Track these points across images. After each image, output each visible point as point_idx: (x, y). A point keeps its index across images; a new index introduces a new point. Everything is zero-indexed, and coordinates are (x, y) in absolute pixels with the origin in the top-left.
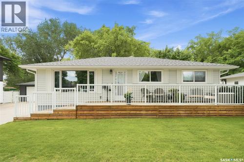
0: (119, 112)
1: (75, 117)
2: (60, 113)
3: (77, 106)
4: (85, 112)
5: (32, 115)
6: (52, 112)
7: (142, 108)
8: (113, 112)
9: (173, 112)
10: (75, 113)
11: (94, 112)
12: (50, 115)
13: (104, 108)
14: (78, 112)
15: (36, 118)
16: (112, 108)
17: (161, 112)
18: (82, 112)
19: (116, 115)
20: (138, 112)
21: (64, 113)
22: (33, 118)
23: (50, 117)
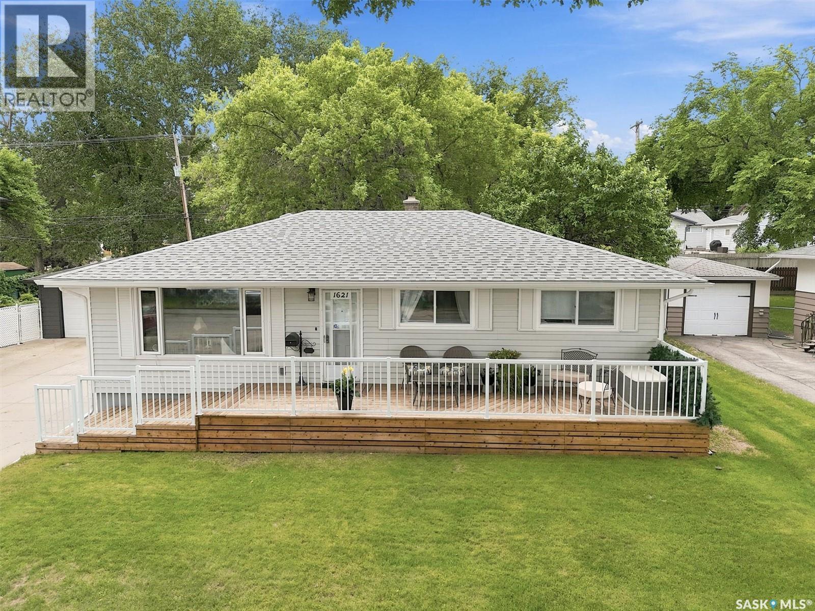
0: (314, 435)
1: (194, 447)
2: (154, 434)
3: (198, 418)
4: (222, 434)
5: (81, 438)
6: (133, 432)
7: (380, 424)
8: (299, 436)
9: (466, 438)
10: (194, 435)
11: (247, 434)
12: (127, 440)
13: (272, 422)
14: (201, 433)
15: (94, 446)
16: (295, 423)
17: (433, 437)
18: (214, 434)
19: (307, 442)
20: (367, 437)
21: (164, 435)
22: (84, 445)
23: (128, 446)
